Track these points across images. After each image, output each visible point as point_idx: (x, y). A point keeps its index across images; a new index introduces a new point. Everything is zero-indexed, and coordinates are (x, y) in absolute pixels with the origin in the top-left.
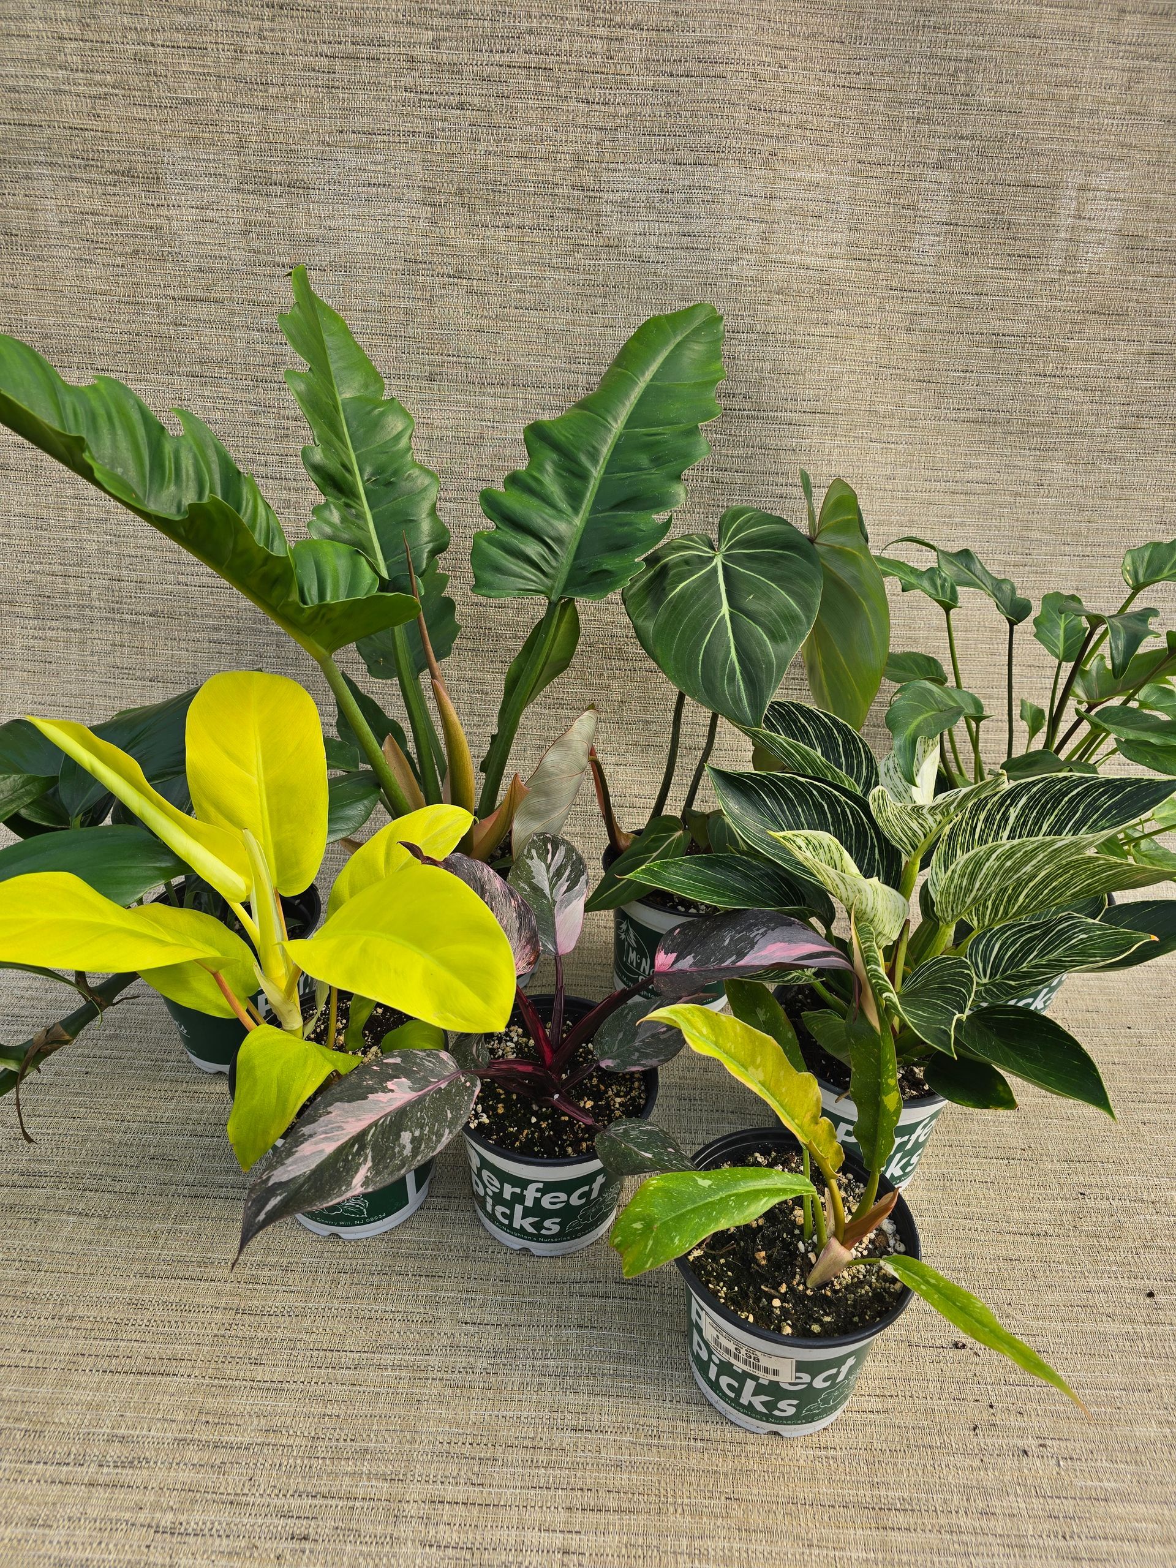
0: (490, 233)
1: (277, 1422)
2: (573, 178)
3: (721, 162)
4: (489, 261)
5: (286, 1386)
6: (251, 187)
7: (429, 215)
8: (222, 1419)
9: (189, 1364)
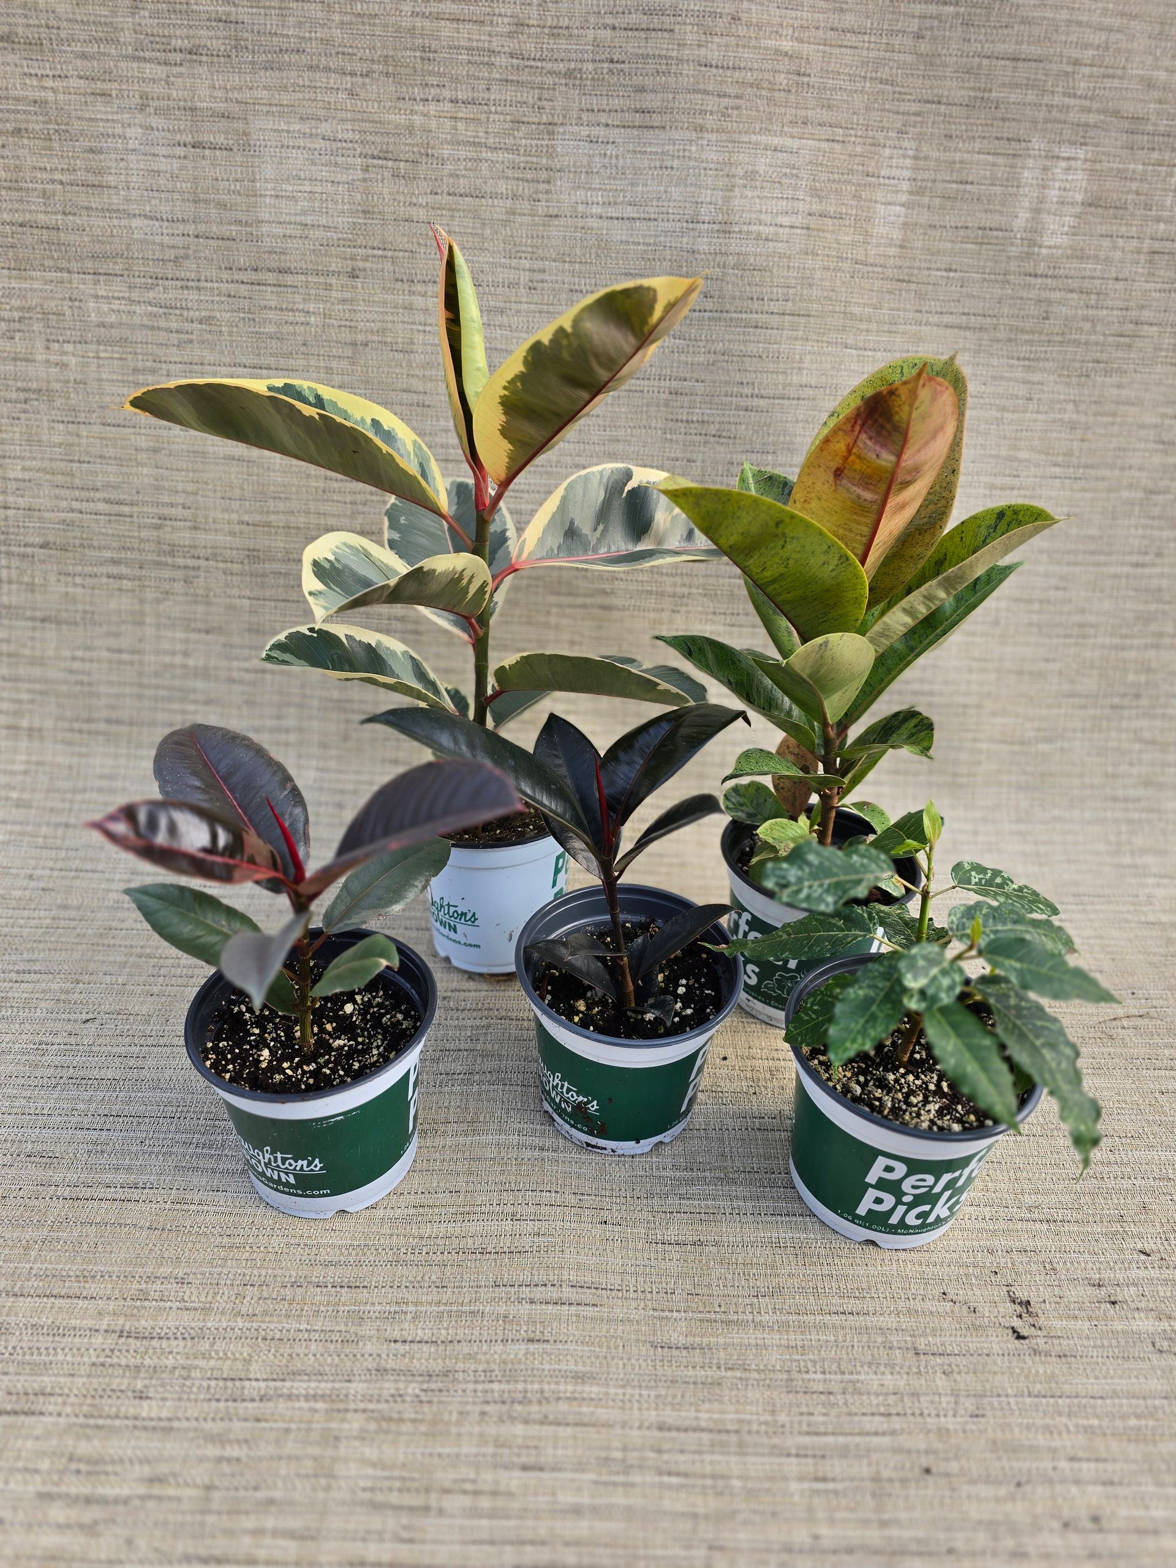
0: (419, 107)
2: (511, 45)
4: (418, 140)
5: (176, 1424)
6: (147, 54)
7: (349, 86)
9: (60, 1400)
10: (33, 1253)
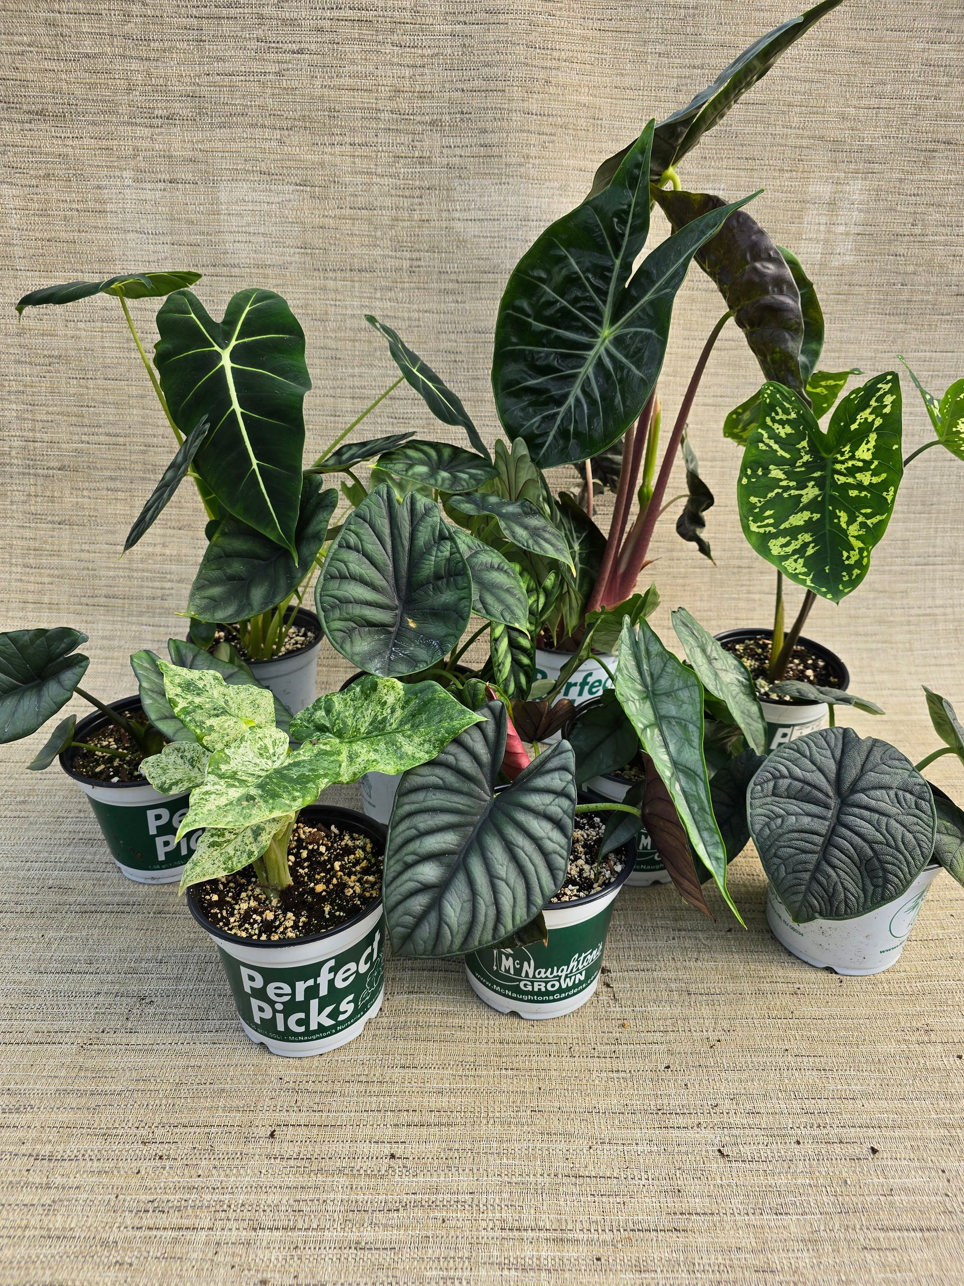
0: (328, 149)
1: (147, 1073)
2: (393, 105)
3: (507, 88)
4: (327, 172)
5: (155, 1047)
6: (138, 121)
7: (279, 137)
8: (99, 1074)
9: (73, 1035)
10: (54, 947)
